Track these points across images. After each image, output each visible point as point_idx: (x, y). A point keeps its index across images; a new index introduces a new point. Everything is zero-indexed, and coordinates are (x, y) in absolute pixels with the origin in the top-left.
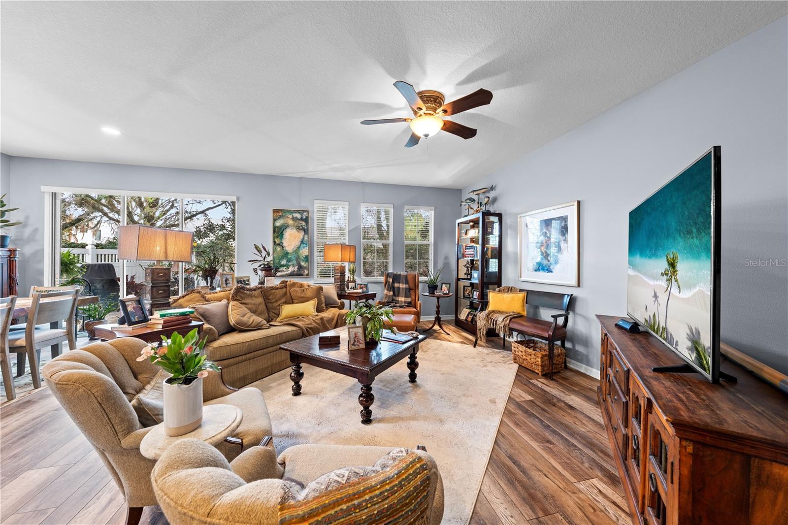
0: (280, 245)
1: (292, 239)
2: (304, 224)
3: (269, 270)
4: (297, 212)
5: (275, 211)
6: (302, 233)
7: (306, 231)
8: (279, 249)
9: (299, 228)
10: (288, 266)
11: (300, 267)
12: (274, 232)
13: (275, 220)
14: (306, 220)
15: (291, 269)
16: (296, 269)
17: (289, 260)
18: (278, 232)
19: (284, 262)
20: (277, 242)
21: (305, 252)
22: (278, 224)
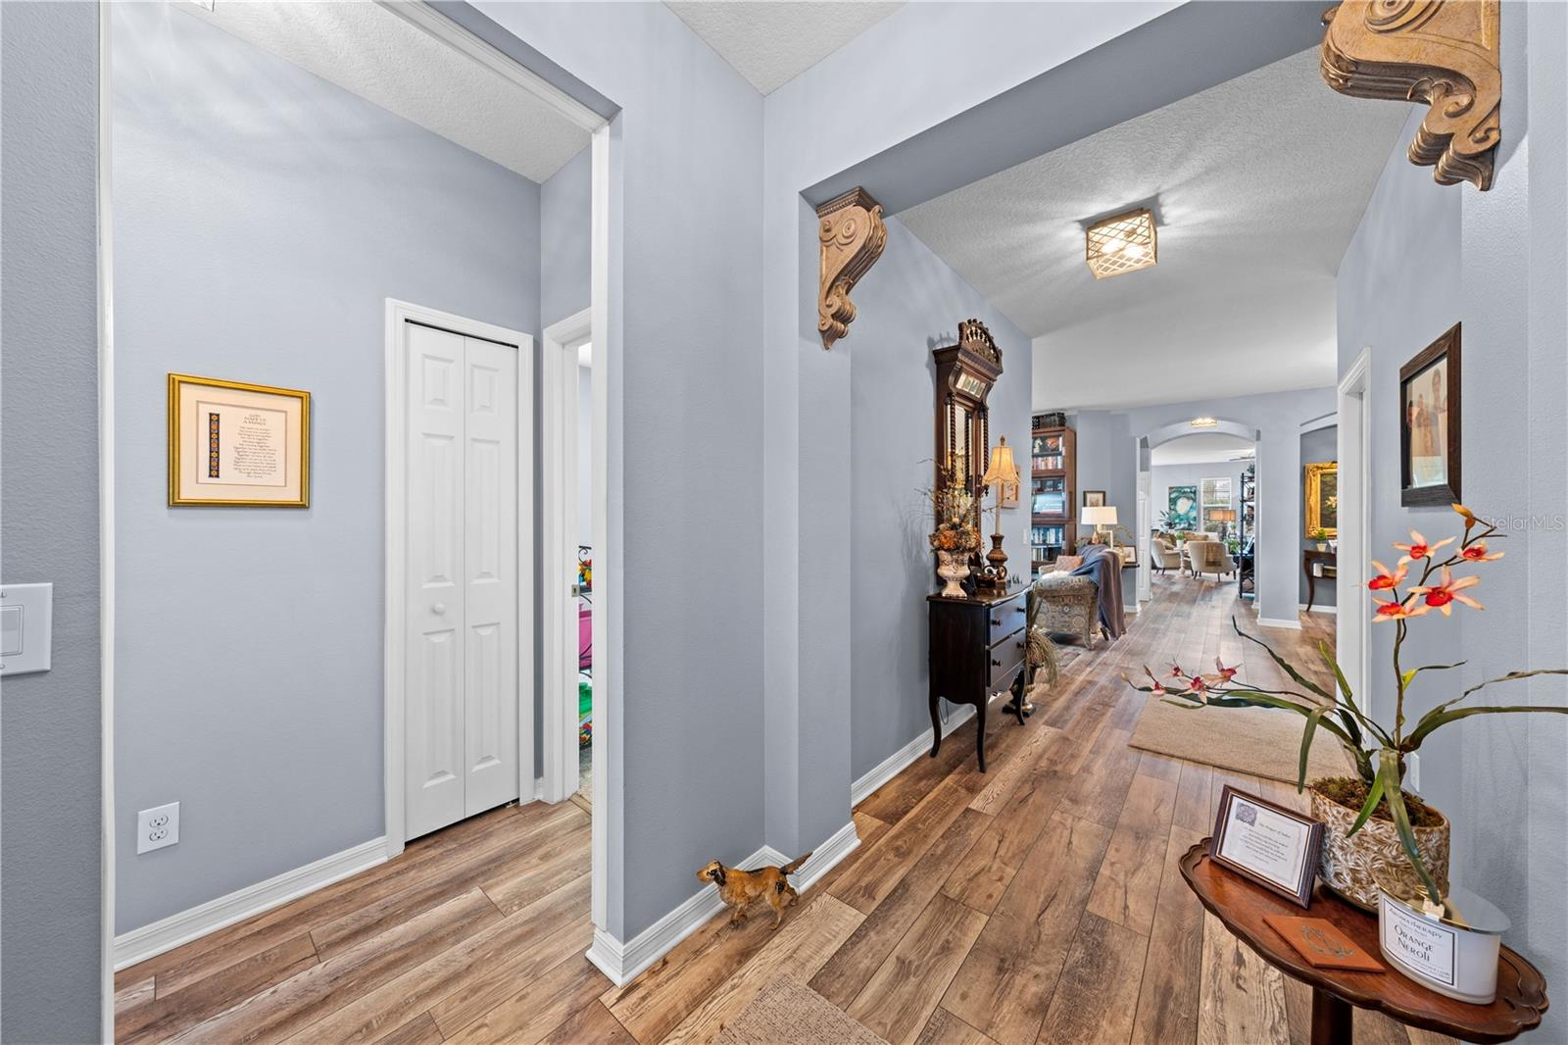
0: (1174, 510)
1: (1183, 506)
2: (1192, 495)
3: (1170, 525)
4: (1188, 487)
5: (1170, 488)
6: (1191, 502)
7: (1194, 500)
8: (1173, 512)
9: (1188, 498)
10: (1180, 524)
11: (1190, 524)
12: (1170, 501)
13: (1170, 494)
14: (1195, 493)
15: (1182, 526)
16: (1186, 525)
17: (1181, 520)
18: (1173, 502)
19: (1177, 521)
20: (1172, 507)
21: (1193, 514)
22: (1172, 496)
